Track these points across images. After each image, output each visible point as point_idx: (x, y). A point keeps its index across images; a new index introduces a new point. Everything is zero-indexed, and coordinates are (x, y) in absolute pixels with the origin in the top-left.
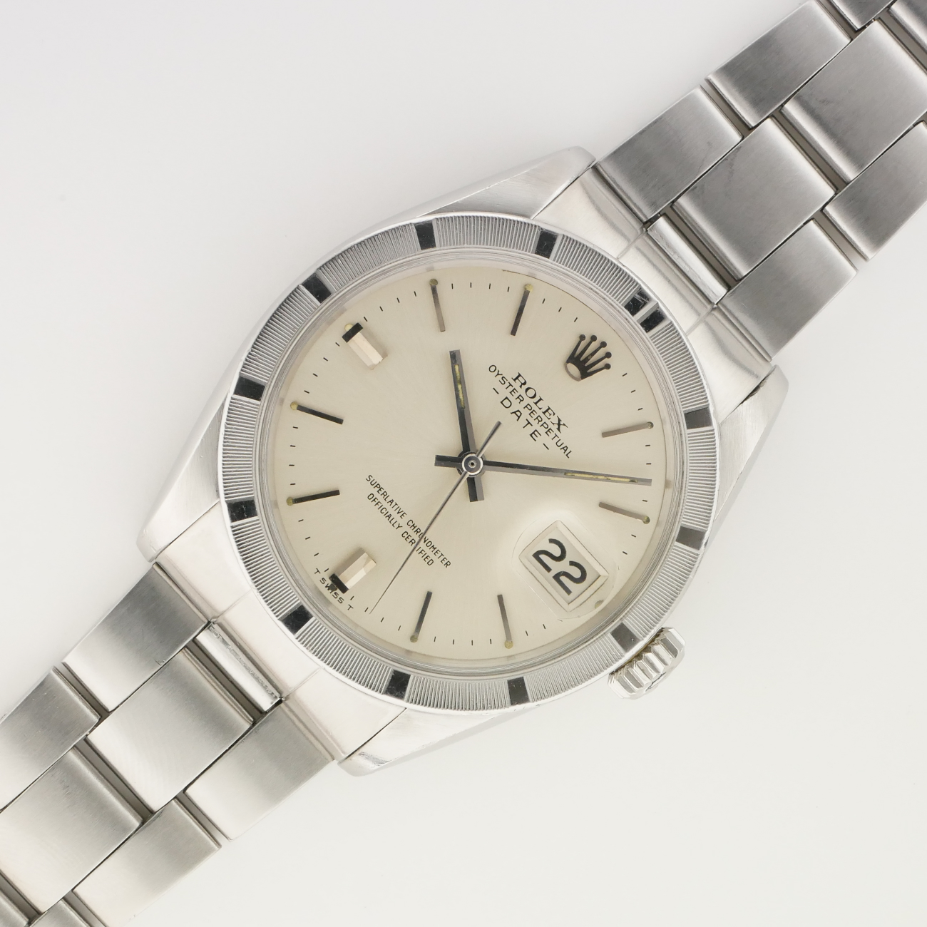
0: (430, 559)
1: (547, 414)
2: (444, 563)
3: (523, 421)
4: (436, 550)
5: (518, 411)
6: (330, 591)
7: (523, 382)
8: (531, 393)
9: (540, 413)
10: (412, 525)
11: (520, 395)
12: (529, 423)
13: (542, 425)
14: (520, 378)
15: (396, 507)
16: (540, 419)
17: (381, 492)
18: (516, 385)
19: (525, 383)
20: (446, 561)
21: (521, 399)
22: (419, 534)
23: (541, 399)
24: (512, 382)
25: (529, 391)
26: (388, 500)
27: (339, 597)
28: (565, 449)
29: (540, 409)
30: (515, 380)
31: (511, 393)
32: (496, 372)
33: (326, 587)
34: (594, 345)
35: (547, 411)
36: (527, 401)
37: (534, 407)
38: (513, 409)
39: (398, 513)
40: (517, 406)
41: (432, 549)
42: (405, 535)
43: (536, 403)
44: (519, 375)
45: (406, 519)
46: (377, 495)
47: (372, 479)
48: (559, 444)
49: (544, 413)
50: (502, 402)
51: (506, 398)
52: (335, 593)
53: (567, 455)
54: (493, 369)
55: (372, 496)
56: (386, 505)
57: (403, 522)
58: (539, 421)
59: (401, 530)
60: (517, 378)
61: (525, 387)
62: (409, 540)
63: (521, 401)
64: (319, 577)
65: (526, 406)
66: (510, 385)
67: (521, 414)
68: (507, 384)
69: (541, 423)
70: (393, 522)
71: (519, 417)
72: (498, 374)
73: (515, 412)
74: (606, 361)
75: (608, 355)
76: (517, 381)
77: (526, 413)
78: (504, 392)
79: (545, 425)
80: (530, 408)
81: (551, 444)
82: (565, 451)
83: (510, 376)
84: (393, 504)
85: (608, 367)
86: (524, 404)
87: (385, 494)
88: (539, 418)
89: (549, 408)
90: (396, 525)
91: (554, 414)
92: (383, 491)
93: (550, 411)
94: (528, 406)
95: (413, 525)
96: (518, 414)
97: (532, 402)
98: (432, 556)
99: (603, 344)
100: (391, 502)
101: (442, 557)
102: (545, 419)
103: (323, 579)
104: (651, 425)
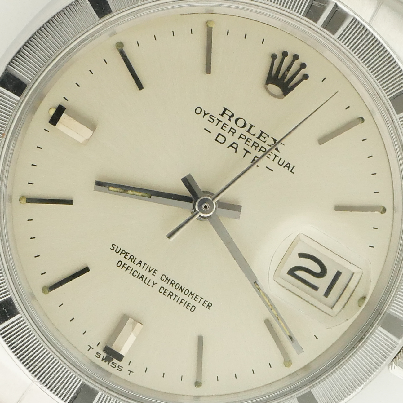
0: (191, 306)
1: (261, 138)
2: (206, 305)
3: (241, 152)
4: (195, 296)
5: (234, 143)
6: (107, 362)
7: (230, 114)
8: (241, 123)
9: (254, 139)
10: (165, 279)
11: (231, 128)
12: (247, 152)
13: (260, 150)
14: (227, 112)
15: (146, 266)
16: (257, 145)
17: (128, 257)
18: (225, 119)
19: (233, 115)
20: (207, 303)
21: (232, 131)
22: (174, 285)
23: (252, 126)
24: (221, 118)
25: (239, 121)
26: (136, 262)
27: (117, 366)
28: (288, 166)
29: (254, 135)
30: (222, 115)
31: (222, 128)
32: (203, 113)
33: (103, 360)
34: (287, 60)
35: (261, 135)
36: (239, 131)
37: (248, 135)
38: (228, 143)
39: (149, 271)
40: (231, 139)
41: (191, 296)
42: (162, 290)
43: (248, 131)
44: (225, 109)
45: (158, 275)
46: (124, 261)
47: (116, 247)
48: (281, 163)
49: (259, 138)
50: (216, 140)
51: (219, 134)
52: (113, 363)
53: (291, 171)
54: (198, 111)
55: (120, 263)
56: (135, 267)
57: (156, 278)
58: (256, 147)
59: (157, 287)
60: (224, 113)
61: (233, 119)
62: (167, 294)
63: (233, 133)
64: (93, 352)
65: (240, 137)
66: (219, 121)
67: (237, 145)
68: (216, 121)
69: (258, 149)
70: (147, 281)
71: (236, 149)
72: (205, 114)
73: (231, 146)
74: (303, 71)
75: (303, 66)
76: (224, 115)
77: (241, 143)
78: (216, 129)
79: (262, 149)
80: (244, 137)
81: (274, 165)
82: (289, 168)
83: (216, 112)
84: (143, 264)
85: (306, 77)
86: (237, 135)
87: (132, 258)
88: (255, 144)
89: (262, 132)
90: (151, 283)
91: (268, 136)
92: (129, 256)
93: (263, 135)
94: (242, 136)
95: (167, 279)
96: (235, 146)
97: (244, 131)
98: (193, 302)
99: (296, 57)
100: (140, 263)
101: (202, 301)
102: (261, 144)
103: (97, 353)
104: (362, 120)
